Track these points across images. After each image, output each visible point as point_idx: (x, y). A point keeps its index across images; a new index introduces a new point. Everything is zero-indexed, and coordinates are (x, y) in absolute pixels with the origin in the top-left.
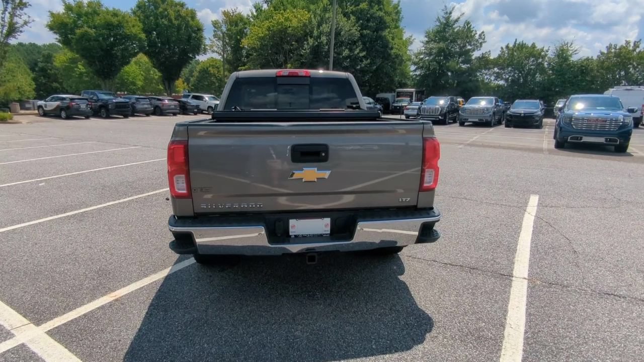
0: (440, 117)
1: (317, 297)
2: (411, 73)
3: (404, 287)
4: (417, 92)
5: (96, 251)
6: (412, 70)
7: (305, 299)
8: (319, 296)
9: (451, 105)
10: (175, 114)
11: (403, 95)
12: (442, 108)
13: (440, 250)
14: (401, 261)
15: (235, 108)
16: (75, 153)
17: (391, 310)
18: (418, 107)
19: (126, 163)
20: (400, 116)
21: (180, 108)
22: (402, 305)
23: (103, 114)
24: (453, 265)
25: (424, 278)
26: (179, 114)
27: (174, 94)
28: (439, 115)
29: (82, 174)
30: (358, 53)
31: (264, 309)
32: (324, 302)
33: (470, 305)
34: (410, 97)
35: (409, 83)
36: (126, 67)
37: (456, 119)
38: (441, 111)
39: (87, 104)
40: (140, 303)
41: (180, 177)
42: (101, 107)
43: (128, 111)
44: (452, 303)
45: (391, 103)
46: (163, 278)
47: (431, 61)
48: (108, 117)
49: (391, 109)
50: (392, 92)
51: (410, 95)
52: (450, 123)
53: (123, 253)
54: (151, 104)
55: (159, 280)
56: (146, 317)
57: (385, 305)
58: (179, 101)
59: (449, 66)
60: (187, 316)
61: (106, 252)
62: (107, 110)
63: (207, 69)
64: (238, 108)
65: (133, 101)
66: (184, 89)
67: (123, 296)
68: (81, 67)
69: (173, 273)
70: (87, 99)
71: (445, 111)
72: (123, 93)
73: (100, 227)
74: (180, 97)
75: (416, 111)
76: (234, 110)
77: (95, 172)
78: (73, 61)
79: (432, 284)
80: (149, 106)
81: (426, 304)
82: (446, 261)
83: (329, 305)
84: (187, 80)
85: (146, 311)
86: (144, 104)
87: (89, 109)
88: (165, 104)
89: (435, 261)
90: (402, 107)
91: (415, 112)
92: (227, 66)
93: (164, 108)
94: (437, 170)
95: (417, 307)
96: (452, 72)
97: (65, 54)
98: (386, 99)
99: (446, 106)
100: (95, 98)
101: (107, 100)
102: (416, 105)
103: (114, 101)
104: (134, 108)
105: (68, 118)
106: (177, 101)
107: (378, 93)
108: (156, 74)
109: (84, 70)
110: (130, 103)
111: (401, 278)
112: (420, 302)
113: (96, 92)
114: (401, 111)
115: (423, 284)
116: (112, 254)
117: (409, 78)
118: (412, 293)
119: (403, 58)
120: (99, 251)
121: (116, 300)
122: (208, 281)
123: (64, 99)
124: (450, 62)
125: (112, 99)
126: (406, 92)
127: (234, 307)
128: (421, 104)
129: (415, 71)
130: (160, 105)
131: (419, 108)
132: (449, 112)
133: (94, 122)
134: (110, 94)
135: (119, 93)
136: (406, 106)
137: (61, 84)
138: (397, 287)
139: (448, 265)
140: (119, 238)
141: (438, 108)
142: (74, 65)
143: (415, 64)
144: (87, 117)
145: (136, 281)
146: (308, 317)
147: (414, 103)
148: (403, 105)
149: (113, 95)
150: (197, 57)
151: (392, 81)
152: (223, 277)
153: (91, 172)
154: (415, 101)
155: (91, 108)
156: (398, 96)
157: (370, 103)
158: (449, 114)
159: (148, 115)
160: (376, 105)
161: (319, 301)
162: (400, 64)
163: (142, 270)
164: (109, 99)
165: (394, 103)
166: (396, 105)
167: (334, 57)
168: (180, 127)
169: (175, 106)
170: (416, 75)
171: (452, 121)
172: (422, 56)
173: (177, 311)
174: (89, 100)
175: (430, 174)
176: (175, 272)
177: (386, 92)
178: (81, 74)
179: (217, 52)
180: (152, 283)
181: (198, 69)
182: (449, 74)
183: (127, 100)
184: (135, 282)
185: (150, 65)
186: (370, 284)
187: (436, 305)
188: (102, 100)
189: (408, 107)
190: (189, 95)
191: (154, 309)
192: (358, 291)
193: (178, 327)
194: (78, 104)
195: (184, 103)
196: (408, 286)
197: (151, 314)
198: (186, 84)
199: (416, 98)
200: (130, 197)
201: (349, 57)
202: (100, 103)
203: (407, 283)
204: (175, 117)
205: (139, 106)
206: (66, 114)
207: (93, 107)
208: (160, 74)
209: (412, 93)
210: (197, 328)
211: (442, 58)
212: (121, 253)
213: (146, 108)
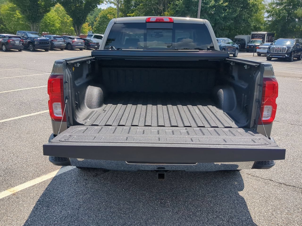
0: (286, 55)
1: (168, 205)
2: (265, 19)
3: (242, 202)
4: (268, 35)
5: (7, 153)
6: (265, 17)
7: (157, 205)
8: (169, 204)
9: (296, 45)
10: (81, 49)
11: (257, 37)
12: (289, 48)
13: (276, 171)
14: (242, 178)
15: (112, 48)
16: (7, 76)
17: (228, 221)
18: (268, 46)
19: (40, 85)
20: (253, 53)
21: (85, 45)
22: (238, 218)
23: (31, 49)
24: (287, 185)
25: (260, 195)
26: (84, 49)
27: (81, 34)
28: (286, 54)
29: (8, 92)
30: (222, 4)
31: (124, 211)
32: (173, 210)
33: (299, 223)
34: (262, 39)
35: (262, 27)
36: (48, 14)
37: (300, 56)
38: (288, 50)
39: (20, 41)
40: (31, 198)
41: (58, 104)
42: (29, 43)
43: (48, 47)
44: (283, 220)
45: (246, 43)
46: (50, 179)
47: (282, 10)
48: (34, 51)
49: (246, 47)
50: (247, 35)
51: (262, 37)
52: (294, 60)
53: (25, 156)
54: (64, 41)
55: (47, 180)
56: (33, 211)
57: (224, 217)
58: (84, 40)
59: (296, 14)
60: (64, 212)
61: (14, 155)
62: (34, 45)
63: (106, 15)
64: (114, 47)
65: (52, 39)
66: (89, 30)
67: (19, 191)
68: (18, 14)
69: (59, 175)
70: (20, 37)
71: (291, 50)
72: (46, 33)
73: (13, 134)
74: (86, 37)
75: (267, 49)
76: (110, 49)
77: (18, 91)
78: (13, 9)
79: (266, 201)
80: (63, 43)
81: (260, 219)
82: (280, 181)
83: (176, 212)
84: (92, 24)
85: (34, 205)
86: (59, 41)
87: (21, 44)
88: (74, 41)
89: (271, 180)
90: (256, 46)
91: (266, 51)
92: (120, 13)
93: (73, 44)
94: (275, 106)
95: (252, 221)
96: (299, 19)
97: (8, 4)
98: (243, 40)
99: (292, 47)
100: (25, 36)
101: (34, 38)
102: (267, 45)
103: (39, 39)
104: (52, 44)
105: (7, 50)
106: (83, 39)
107: (236, 35)
108: (69, 19)
109: (20, 16)
110: (50, 40)
111: (241, 193)
112: (255, 217)
113: (26, 32)
114: (254, 49)
115: (258, 201)
116: (17, 157)
117: (262, 23)
118: (249, 207)
119: (259, 7)
120: (9, 153)
121: (14, 194)
122: (84, 183)
123: (5, 37)
124: (298, 10)
125: (38, 37)
126: (259, 35)
127: (100, 208)
128: (271, 44)
129: (268, 17)
130: (71, 42)
131: (269, 48)
132: (294, 51)
133: (25, 54)
134: (36, 34)
135: (43, 33)
136: (258, 46)
137: (5, 25)
138: (236, 202)
139: (283, 185)
140: (25, 144)
141: (285, 48)
142: (13, 13)
143: (268, 12)
144: (20, 51)
145: (31, 180)
146: (158, 222)
147: (265, 43)
148: (256, 44)
149: (38, 34)
150: (99, 7)
151: (249, 26)
152: (95, 181)
153: (15, 91)
154: (266, 42)
155: (23, 44)
156: (253, 38)
157: (229, 43)
158: (294, 53)
159: (62, 49)
160: (234, 44)
161: (168, 209)
162: (256, 12)
163: (36, 171)
164: (35, 37)
165: (248, 43)
166: (251, 44)
167: (202, 7)
168: (58, 64)
169: (81, 43)
170: (269, 20)
171: (296, 59)
172: (274, 6)
173: (56, 208)
174: (21, 38)
175: (268, 110)
176: (61, 175)
177: (243, 34)
178: (19, 18)
179: (113, 3)
180: (42, 182)
181: (100, 16)
182: (297, 20)
183: (48, 39)
184: (29, 180)
185: (64, 12)
186: (213, 196)
187: (269, 221)
188: (31, 38)
189: (260, 46)
190: (92, 35)
191: (40, 204)
192: (202, 203)
193: (55, 221)
194: (14, 41)
195: (88, 41)
196: (246, 201)
197: (37, 208)
198: (90, 26)
199: (268, 40)
200: (39, 111)
201: (214, 6)
202: (28, 40)
203: (245, 198)
204: (81, 51)
205: (56, 43)
206: (6, 48)
207: (24, 43)
208: (71, 19)
209: (265, 35)
210: (69, 224)
211: (291, 7)
212: (24, 156)
213: (61, 44)
